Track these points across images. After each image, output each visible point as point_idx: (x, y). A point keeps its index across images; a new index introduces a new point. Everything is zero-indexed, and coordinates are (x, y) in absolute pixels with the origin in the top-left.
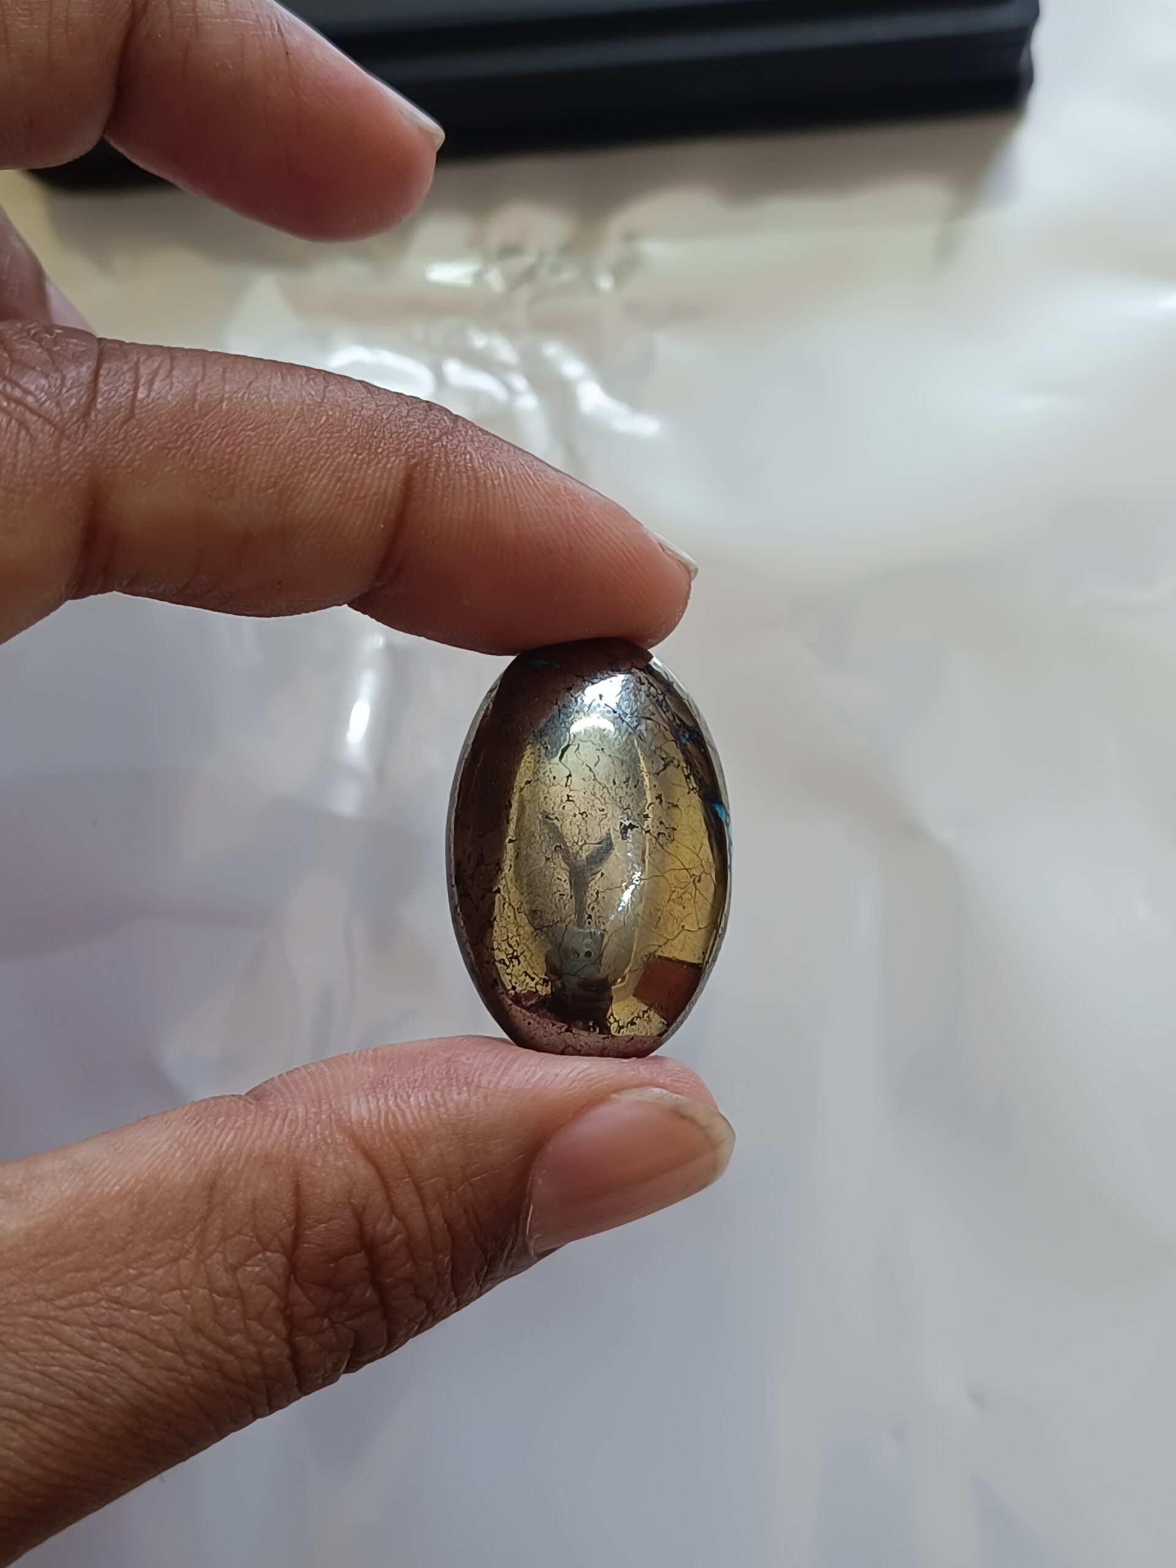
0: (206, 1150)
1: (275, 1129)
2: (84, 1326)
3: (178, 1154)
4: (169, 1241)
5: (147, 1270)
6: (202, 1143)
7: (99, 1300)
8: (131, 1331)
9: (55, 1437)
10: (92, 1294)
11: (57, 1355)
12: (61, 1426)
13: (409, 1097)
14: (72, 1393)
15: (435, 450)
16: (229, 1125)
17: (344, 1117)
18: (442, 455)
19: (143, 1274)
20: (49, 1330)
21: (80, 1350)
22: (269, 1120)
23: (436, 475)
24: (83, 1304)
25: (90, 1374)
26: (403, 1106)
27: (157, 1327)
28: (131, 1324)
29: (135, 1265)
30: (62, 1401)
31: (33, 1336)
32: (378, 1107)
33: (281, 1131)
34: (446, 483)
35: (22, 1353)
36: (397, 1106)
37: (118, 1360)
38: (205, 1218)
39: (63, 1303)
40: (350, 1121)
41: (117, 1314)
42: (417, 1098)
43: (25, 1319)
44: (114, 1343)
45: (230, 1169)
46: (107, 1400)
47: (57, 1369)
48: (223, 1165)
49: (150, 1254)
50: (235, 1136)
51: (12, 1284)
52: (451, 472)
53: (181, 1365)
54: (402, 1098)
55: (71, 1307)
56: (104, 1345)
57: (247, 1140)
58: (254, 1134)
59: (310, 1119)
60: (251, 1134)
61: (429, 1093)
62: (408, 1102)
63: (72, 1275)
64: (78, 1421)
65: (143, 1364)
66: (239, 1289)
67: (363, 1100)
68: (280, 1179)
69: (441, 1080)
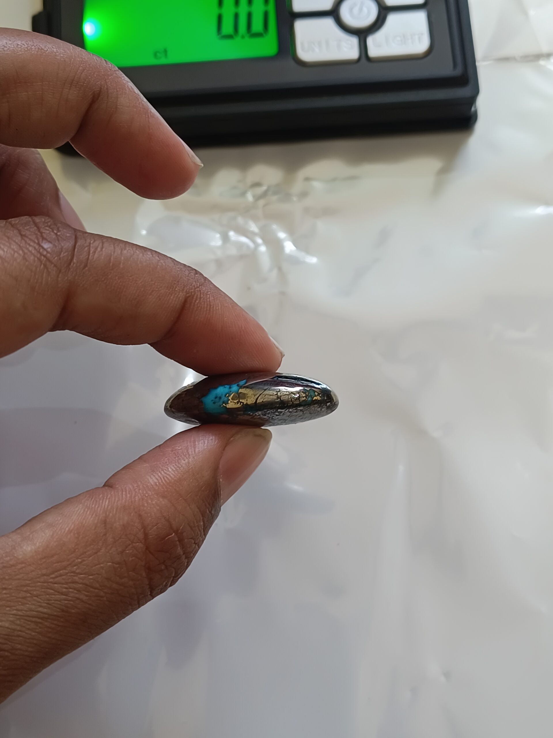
0: (99, 509)
1: (124, 496)
2: (63, 584)
3: (88, 512)
4: (92, 546)
5: (85, 559)
6: (97, 506)
7: (67, 573)
8: (82, 583)
9: (53, 626)
10: (64, 571)
11: (53, 596)
12: (55, 622)
13: (168, 469)
14: (59, 610)
15: (197, 292)
16: (105, 498)
17: (149, 484)
19: (84, 561)
20: (49, 587)
21: (62, 594)
22: (120, 493)
24: (61, 575)
25: (66, 602)
26: (168, 473)
27: (92, 581)
28: (81, 581)
29: (80, 557)
30: (55, 613)
31: (43, 590)
32: (159, 476)
33: (126, 496)
35: (39, 597)
36: (165, 473)
37: (77, 596)
38: (105, 535)
39: (53, 576)
40: (152, 485)
41: (75, 578)
42: (171, 468)
43: (39, 584)
44: (75, 589)
45: (111, 515)
46: (73, 611)
47: (53, 601)
48: (108, 513)
49: (85, 552)
50: (109, 502)
51: (33, 571)
53: (102, 594)
54: (165, 470)
55: (56, 577)
56: (71, 590)
57: (114, 502)
58: (117, 499)
59: (136, 489)
60: (115, 500)
61: (174, 464)
62: (169, 471)
63: (56, 564)
64: (62, 620)
65: (87, 596)
66: (124, 561)
67: (152, 476)
68: (132, 514)
69: (175, 458)
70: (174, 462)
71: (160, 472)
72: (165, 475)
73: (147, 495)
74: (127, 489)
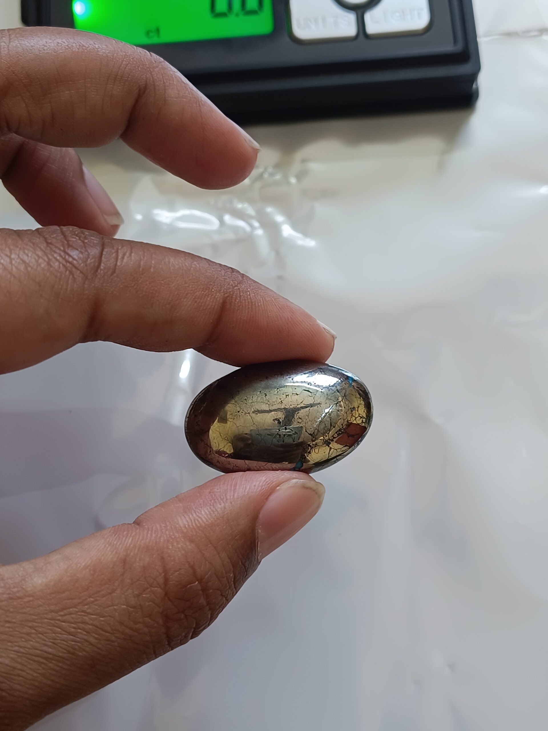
0: (120, 547)
1: (149, 535)
2: (72, 623)
3: (109, 549)
4: (107, 586)
5: (98, 598)
6: (118, 544)
7: (77, 612)
8: (91, 625)
9: (58, 668)
10: (75, 609)
11: (60, 635)
12: (60, 664)
13: (201, 511)
14: (65, 651)
15: (235, 291)
16: (129, 535)
17: (177, 526)
18: (238, 293)
19: (96, 600)
20: (56, 625)
21: (70, 634)
22: (146, 531)
23: (235, 301)
24: (70, 614)
25: (73, 643)
26: (200, 516)
27: (103, 623)
28: (91, 622)
29: (93, 596)
30: (61, 654)
31: (50, 627)
32: (190, 519)
33: (151, 535)
34: (239, 304)
35: (44, 635)
36: (197, 516)
37: (85, 637)
38: (123, 575)
39: (62, 613)
40: (180, 527)
41: (85, 618)
42: (204, 511)
43: (46, 620)
44: (84, 630)
45: (132, 554)
46: (80, 654)
47: (59, 641)
48: (129, 552)
49: (99, 592)
50: (132, 540)
51: (40, 606)
52: (241, 300)
53: (113, 638)
54: (198, 512)
55: (65, 615)
56: (79, 630)
57: (138, 541)
58: (141, 538)
59: (163, 529)
60: (139, 538)
61: (209, 508)
62: (201, 514)
63: (66, 601)
64: (68, 662)
65: (96, 639)
66: (140, 605)
67: (183, 517)
68: (154, 556)
69: (211, 501)
70: (209, 504)
71: (192, 514)
72: (197, 517)
73: (173, 537)
74: (154, 528)
